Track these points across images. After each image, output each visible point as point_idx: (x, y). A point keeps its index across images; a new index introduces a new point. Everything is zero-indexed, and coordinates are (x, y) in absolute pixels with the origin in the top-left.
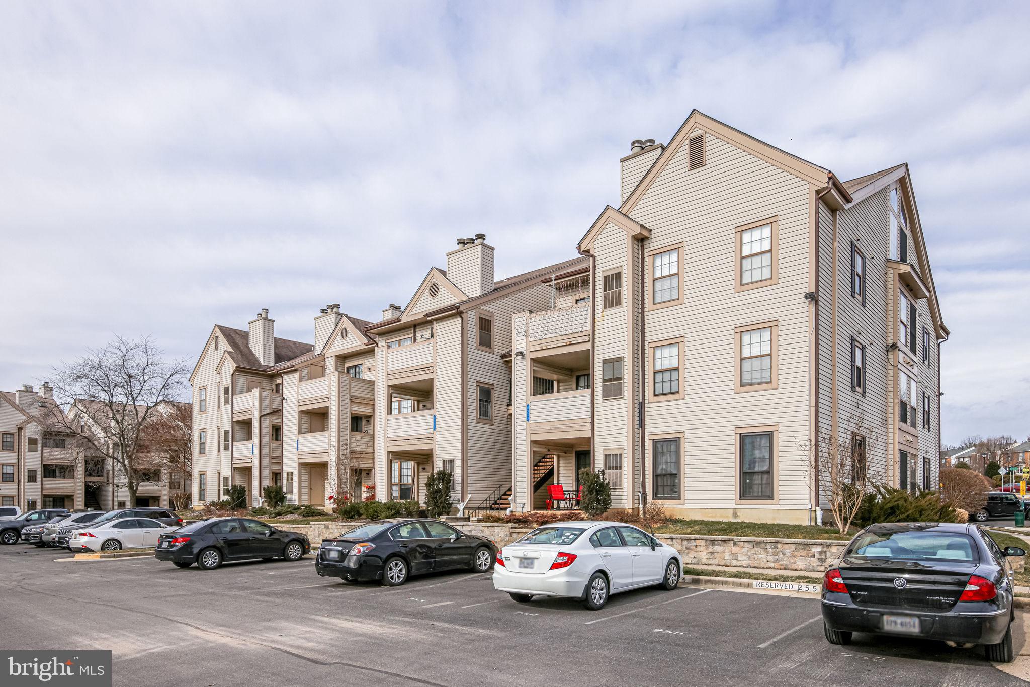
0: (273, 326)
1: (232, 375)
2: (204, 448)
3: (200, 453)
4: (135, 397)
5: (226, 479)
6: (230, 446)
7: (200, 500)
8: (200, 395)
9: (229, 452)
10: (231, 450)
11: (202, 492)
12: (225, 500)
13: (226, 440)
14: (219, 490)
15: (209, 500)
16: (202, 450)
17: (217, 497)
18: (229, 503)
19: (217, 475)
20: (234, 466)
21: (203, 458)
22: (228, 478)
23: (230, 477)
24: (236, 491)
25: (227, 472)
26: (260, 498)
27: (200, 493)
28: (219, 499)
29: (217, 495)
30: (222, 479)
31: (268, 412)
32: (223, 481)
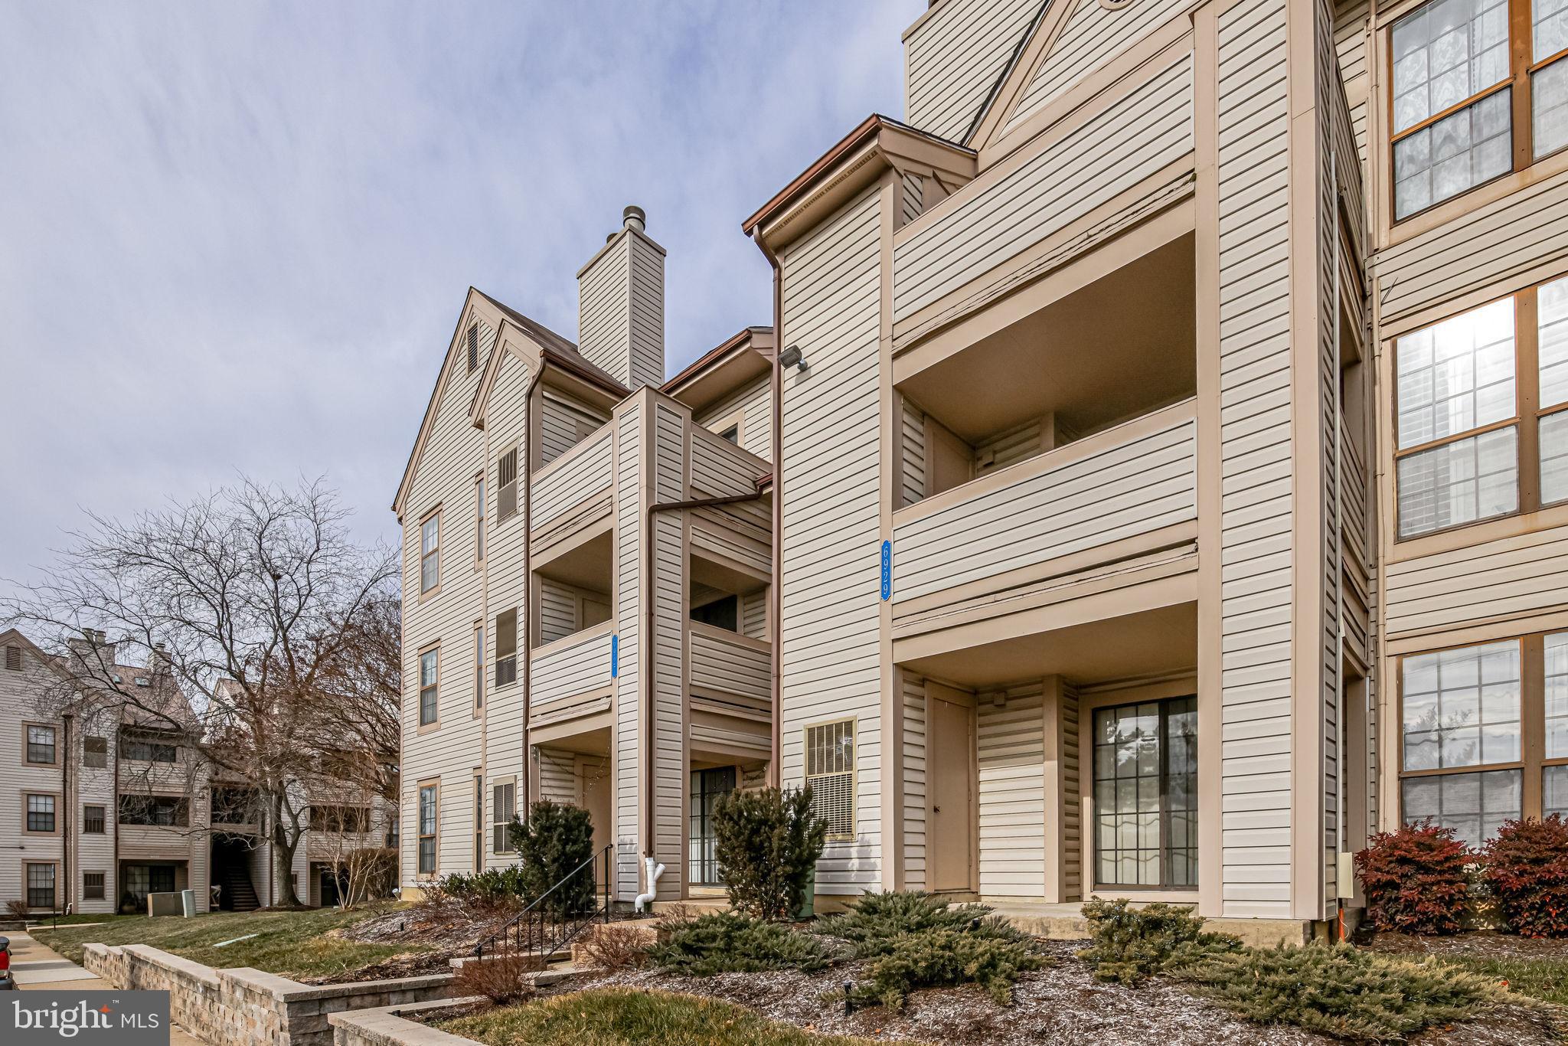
0: (661, 267)
1: (529, 395)
2: (435, 704)
3: (422, 723)
4: (286, 626)
5: (504, 793)
6: (521, 666)
7: (422, 869)
8: (424, 541)
9: (516, 691)
10: (521, 682)
11: (428, 844)
12: (501, 871)
13: (505, 644)
14: (479, 836)
15: (445, 869)
16: (429, 712)
17: (472, 858)
18: (517, 882)
19: (473, 784)
20: (535, 738)
21: (432, 737)
22: (510, 788)
23: (520, 783)
24: (549, 829)
25: (507, 766)
26: (649, 862)
27: (422, 847)
28: (479, 868)
29: (472, 852)
30: (491, 795)
31: (680, 498)
32: (491, 803)
